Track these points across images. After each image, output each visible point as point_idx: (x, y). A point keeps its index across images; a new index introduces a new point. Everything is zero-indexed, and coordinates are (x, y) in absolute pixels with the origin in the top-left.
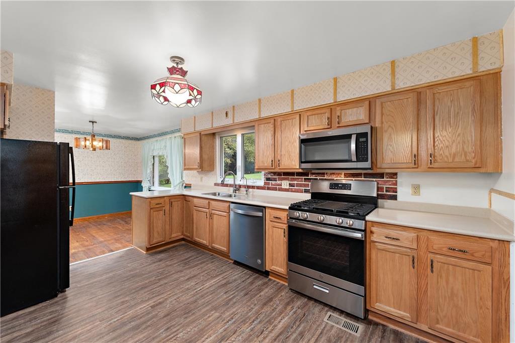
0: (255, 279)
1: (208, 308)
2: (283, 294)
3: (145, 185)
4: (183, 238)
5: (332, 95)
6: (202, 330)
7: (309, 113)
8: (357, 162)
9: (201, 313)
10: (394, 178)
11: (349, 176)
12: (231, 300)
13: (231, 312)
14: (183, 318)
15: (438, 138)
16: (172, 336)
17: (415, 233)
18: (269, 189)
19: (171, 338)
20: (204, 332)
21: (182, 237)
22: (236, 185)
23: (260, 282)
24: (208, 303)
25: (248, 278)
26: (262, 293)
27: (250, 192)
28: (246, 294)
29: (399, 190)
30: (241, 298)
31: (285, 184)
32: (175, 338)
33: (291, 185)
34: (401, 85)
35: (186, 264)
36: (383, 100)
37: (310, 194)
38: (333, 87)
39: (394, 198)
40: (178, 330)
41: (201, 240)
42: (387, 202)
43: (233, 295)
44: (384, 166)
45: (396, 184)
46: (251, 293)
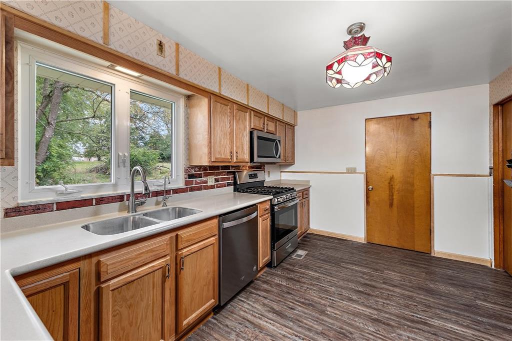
1: (325, 318)
6: (353, 315)
9: (335, 322)
12: (303, 303)
13: (319, 300)
14: (354, 336)
16: (378, 336)
18: (192, 189)
19: (381, 335)
20: (355, 313)
23: (263, 285)
24: (318, 320)
28: (289, 293)
30: (297, 296)
31: (211, 181)
32: (378, 332)
33: (217, 180)
38: (267, 102)
40: (369, 334)
43: (295, 302)
46: (285, 290)
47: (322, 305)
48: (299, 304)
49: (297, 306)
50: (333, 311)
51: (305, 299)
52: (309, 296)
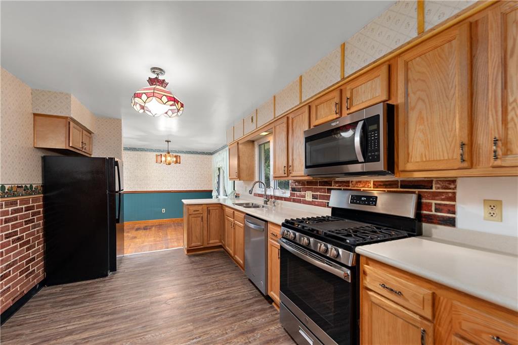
0: (256, 302)
1: (189, 318)
2: (273, 328)
3: (214, 194)
4: (221, 246)
5: (339, 69)
7: (317, 102)
8: (365, 162)
10: (450, 189)
11: (380, 185)
12: (215, 317)
13: (205, 330)
15: (514, 105)
17: (430, 289)
18: (294, 201)
21: (220, 244)
22: (266, 195)
23: (259, 307)
24: (194, 314)
25: (250, 299)
26: (250, 320)
27: (278, 204)
28: (233, 316)
29: (459, 209)
30: (225, 318)
31: (309, 195)
33: (314, 197)
34: (434, 20)
35: (208, 270)
36: (407, 57)
37: (331, 209)
38: (340, 59)
39: (451, 222)
41: (230, 250)
42: (436, 228)
43: (221, 313)
44: (410, 167)
45: (453, 198)
46: (240, 316)
47: (200, 327)
48: (216, 314)
49: (216, 312)
50: (186, 328)
51: (217, 321)
52: (217, 326)
